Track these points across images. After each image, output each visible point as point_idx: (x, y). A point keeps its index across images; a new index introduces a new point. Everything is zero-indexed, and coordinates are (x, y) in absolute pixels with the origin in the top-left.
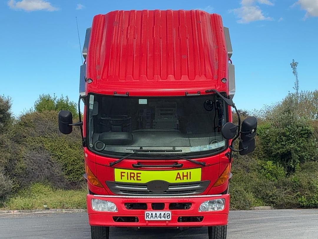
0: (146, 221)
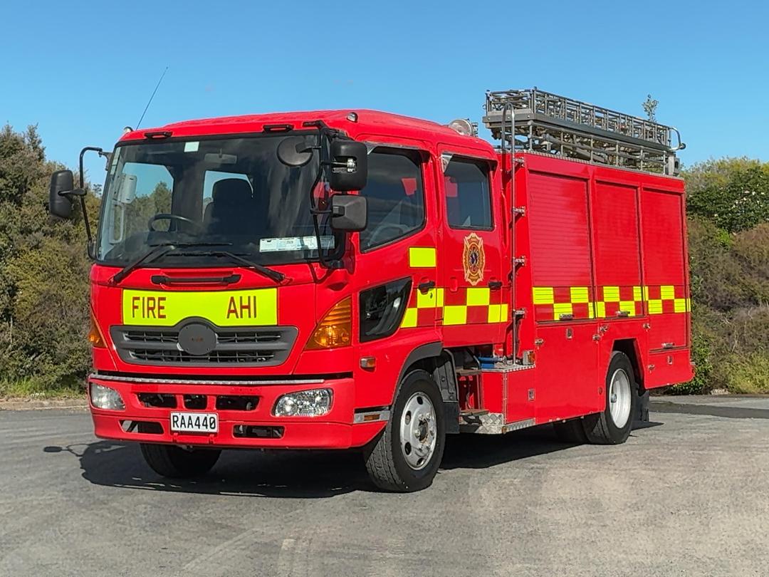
0: (173, 432)
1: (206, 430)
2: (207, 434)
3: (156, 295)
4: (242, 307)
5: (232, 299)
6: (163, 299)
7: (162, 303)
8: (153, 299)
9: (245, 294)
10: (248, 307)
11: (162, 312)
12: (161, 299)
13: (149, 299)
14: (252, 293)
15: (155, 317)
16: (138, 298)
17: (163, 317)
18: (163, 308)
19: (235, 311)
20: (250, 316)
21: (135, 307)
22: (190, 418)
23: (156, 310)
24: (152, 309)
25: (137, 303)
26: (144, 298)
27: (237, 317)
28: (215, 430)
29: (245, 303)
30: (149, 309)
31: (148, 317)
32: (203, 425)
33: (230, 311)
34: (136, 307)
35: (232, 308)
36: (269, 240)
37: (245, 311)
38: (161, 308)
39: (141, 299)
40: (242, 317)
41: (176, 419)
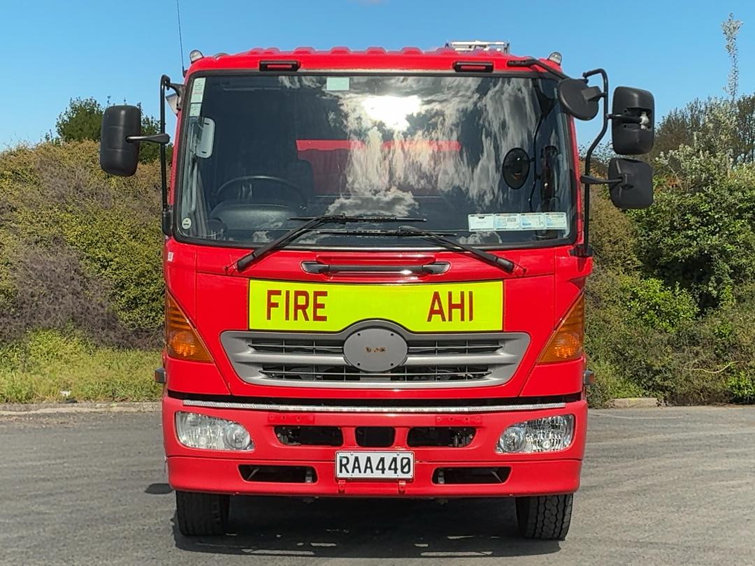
1: (394, 476)
2: (397, 481)
3: (311, 288)
4: (452, 306)
5: (436, 296)
6: (324, 294)
7: (320, 300)
8: (305, 294)
9: (457, 289)
10: (461, 306)
11: (320, 312)
12: (317, 294)
13: (298, 293)
14: (466, 287)
15: (307, 319)
16: (278, 293)
17: (323, 319)
18: (322, 306)
19: (440, 312)
20: (463, 319)
21: (271, 305)
22: (369, 459)
23: (310, 311)
24: (304, 308)
25: (274, 299)
26: (288, 293)
27: (444, 319)
28: (410, 476)
29: (456, 300)
30: (297, 307)
31: (296, 318)
32: (390, 469)
33: (432, 312)
34: (276, 305)
35: (436, 307)
36: (482, 215)
37: (457, 312)
38: (318, 306)
39: (284, 294)
40: (450, 319)
41: (344, 461)
